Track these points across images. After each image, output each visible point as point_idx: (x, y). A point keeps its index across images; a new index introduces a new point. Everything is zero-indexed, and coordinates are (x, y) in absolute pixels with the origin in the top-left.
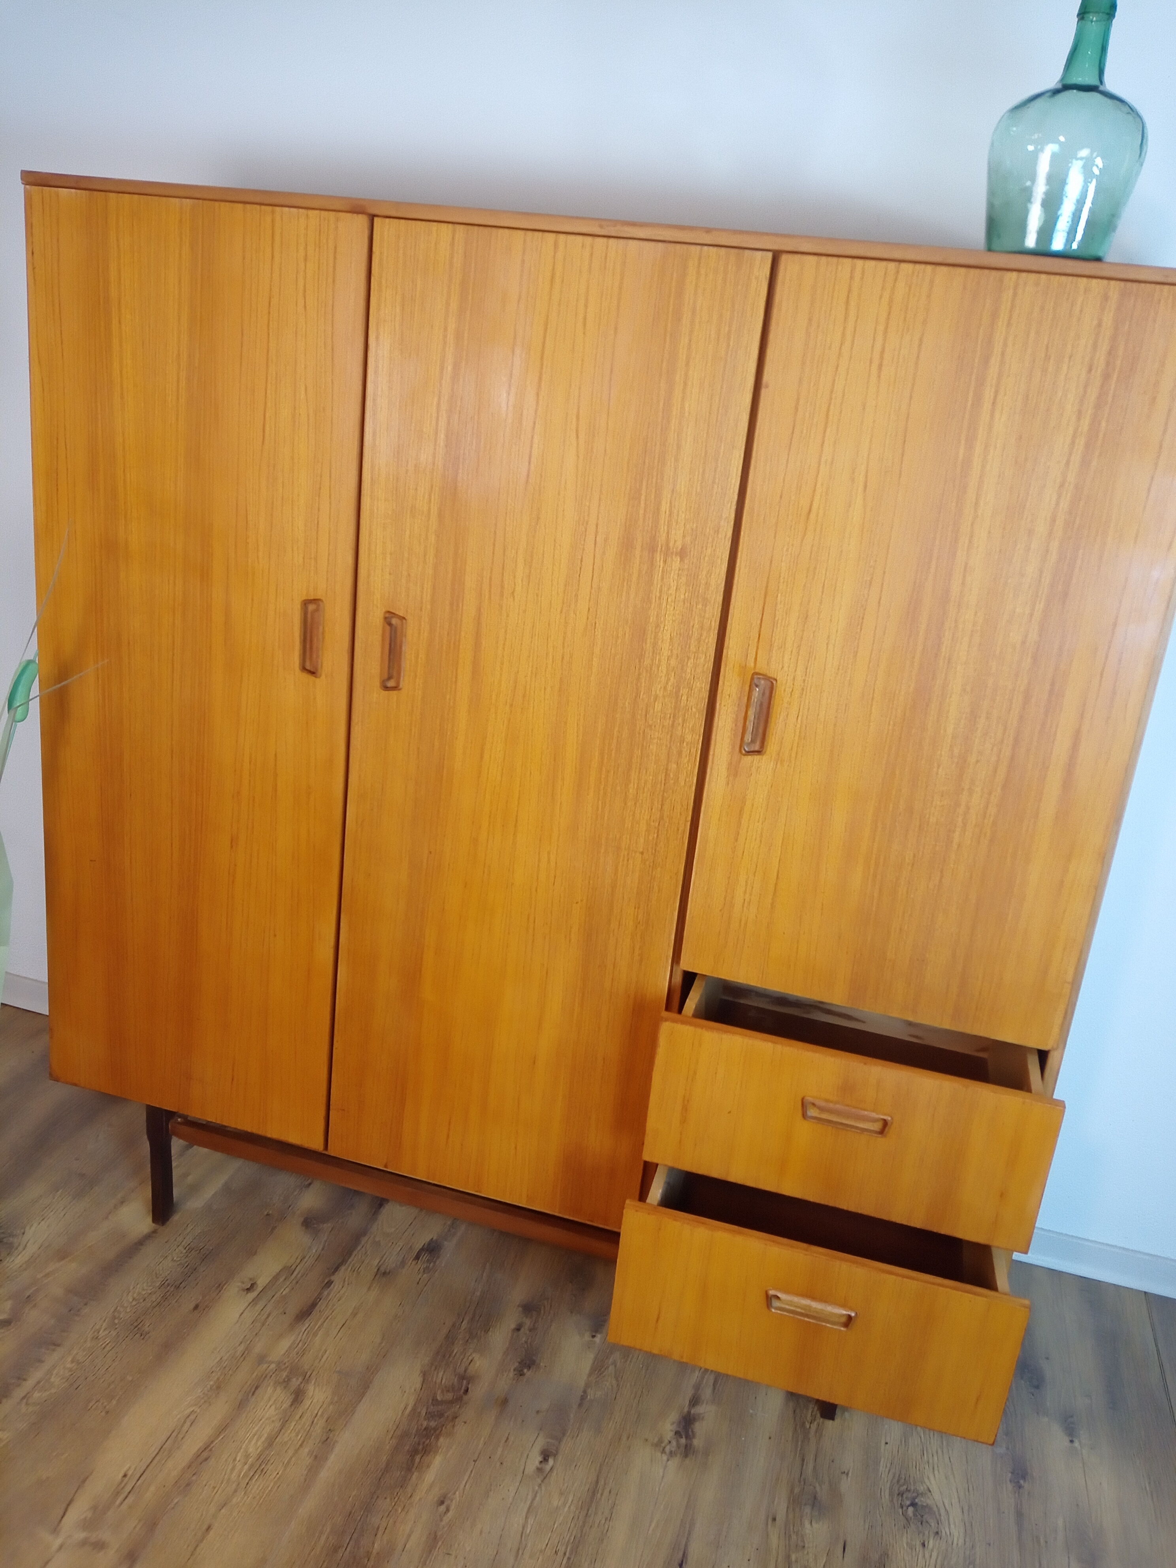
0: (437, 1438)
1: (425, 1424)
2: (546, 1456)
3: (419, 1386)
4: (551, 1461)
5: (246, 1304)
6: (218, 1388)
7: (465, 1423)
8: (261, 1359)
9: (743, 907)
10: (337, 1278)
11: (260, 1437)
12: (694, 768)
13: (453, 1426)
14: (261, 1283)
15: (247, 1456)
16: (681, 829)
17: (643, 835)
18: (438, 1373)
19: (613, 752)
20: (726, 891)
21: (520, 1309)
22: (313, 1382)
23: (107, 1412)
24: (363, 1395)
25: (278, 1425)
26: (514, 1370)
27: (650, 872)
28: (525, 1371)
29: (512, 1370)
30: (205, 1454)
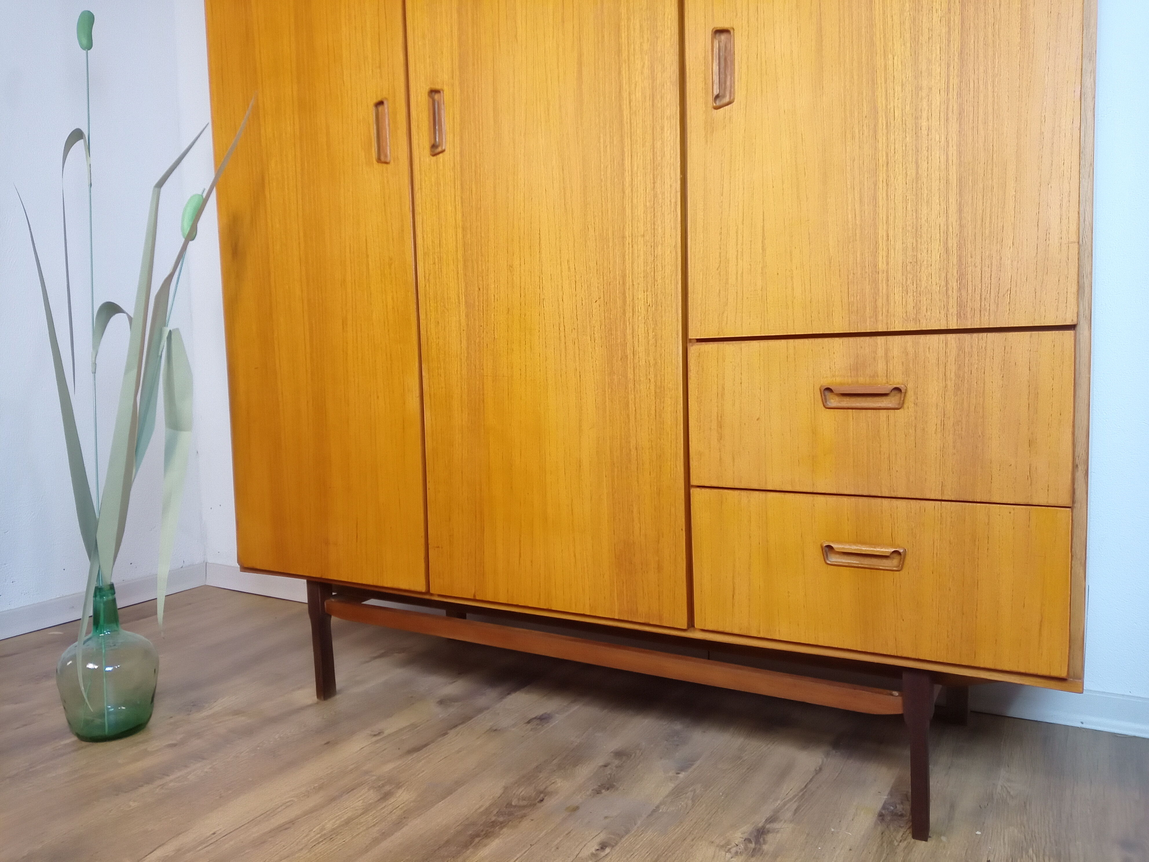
0: (502, 828)
1: (493, 819)
2: (603, 846)
3: (498, 795)
4: (608, 850)
5: (370, 743)
6: (321, 788)
7: (532, 820)
8: (366, 773)
9: (737, 259)
10: (452, 732)
11: (340, 818)
12: (676, 137)
13: (520, 822)
14: (387, 732)
15: (323, 829)
16: (673, 201)
17: (642, 217)
18: (519, 788)
19: (608, 147)
20: (720, 248)
21: (612, 754)
22: (403, 789)
23: (221, 797)
24: (443, 798)
25: (360, 812)
26: (592, 790)
27: (653, 253)
28: (603, 791)
29: (590, 790)
30: (287, 826)
